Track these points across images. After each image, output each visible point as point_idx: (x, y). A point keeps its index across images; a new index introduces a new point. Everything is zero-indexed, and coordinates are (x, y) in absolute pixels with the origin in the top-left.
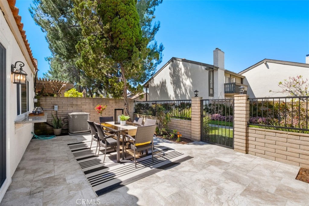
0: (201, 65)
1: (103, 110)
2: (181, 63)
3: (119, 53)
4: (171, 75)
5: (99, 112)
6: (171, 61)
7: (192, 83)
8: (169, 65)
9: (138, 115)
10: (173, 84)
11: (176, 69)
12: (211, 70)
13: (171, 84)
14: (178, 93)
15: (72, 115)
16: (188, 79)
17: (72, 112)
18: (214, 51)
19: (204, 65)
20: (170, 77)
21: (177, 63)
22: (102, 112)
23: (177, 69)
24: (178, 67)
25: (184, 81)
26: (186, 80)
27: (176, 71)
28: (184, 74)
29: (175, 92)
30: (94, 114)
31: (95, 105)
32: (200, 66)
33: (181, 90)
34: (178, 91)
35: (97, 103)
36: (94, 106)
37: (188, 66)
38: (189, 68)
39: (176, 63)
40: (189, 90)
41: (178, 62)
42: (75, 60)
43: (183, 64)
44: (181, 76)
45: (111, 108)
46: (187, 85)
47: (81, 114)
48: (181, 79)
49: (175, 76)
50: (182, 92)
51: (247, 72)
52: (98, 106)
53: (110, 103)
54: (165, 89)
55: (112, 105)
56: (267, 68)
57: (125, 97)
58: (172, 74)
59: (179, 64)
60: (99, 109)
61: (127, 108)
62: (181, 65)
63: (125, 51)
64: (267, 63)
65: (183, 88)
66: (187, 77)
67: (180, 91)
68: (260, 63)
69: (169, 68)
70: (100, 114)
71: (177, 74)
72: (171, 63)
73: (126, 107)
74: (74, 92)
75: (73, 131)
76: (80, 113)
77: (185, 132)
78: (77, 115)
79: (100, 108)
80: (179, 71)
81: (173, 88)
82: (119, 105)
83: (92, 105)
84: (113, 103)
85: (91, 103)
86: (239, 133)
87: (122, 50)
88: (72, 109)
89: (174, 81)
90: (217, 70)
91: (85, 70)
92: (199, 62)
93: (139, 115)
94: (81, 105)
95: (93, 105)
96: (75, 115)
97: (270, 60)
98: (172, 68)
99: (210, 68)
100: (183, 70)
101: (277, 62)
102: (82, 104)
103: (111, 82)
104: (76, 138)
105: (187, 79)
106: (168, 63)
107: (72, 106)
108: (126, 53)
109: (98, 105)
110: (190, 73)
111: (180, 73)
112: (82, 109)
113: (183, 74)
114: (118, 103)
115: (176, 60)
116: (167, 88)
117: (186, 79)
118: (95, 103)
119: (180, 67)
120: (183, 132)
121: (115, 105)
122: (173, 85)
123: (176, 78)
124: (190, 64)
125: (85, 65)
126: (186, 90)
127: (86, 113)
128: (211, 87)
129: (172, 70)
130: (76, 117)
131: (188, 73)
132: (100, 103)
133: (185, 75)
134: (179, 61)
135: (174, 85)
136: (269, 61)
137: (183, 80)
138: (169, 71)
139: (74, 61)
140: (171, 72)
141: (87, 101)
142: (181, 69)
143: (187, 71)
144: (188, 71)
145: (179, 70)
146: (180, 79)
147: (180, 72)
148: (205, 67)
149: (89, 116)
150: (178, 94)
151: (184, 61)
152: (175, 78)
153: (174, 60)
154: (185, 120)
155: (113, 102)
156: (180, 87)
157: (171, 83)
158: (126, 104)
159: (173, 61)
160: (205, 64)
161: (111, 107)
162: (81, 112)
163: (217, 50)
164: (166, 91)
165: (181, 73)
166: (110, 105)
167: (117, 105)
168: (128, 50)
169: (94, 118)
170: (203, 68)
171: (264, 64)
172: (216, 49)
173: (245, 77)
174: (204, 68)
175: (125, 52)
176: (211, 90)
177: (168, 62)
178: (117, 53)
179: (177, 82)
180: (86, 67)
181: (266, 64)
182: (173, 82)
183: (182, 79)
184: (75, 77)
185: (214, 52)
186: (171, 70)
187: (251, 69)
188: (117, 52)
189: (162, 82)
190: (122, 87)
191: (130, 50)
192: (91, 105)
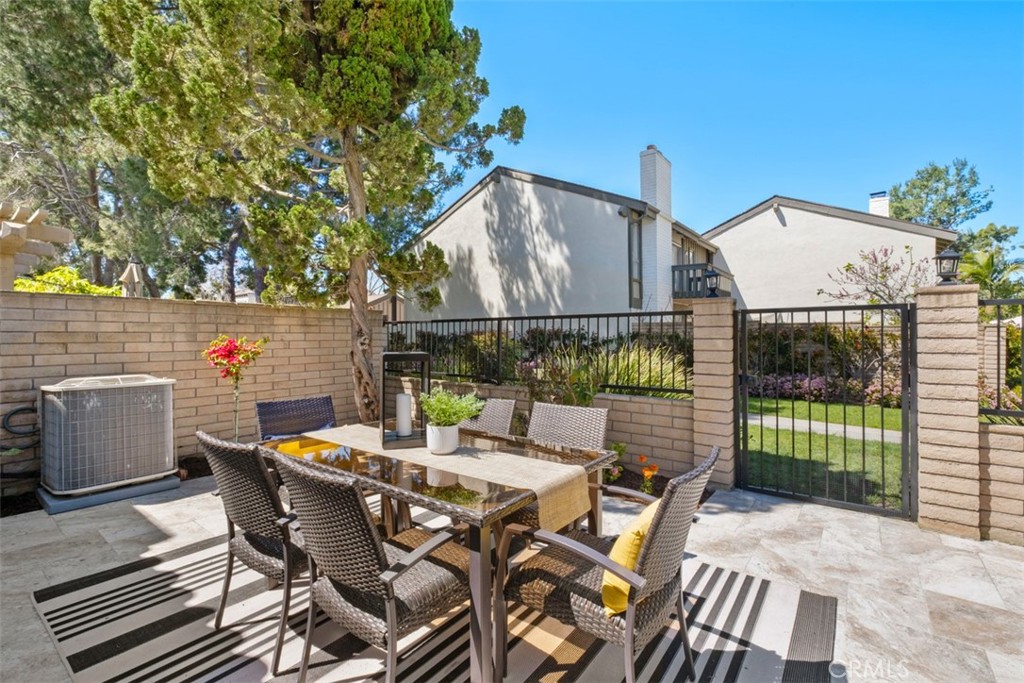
0: (601, 198)
1: (247, 360)
2: (529, 188)
3: (350, 73)
4: (491, 232)
5: (228, 373)
6: (492, 179)
7: (568, 260)
8: (483, 196)
9: (407, 378)
10: (500, 264)
11: (511, 211)
12: (635, 216)
13: (493, 265)
14: (517, 296)
15: (66, 393)
16: (553, 245)
17: (66, 376)
18: (642, 155)
19: (612, 198)
20: (487, 239)
21: (513, 189)
22: (243, 371)
23: (515, 210)
24: (518, 204)
25: (542, 254)
26: (548, 250)
27: (510, 218)
28: (541, 228)
29: (507, 292)
30: (194, 384)
31: (200, 337)
32: (597, 203)
33: (530, 284)
34: (518, 288)
35: (213, 328)
36: (195, 341)
37: (554, 199)
38: (560, 206)
39: (509, 186)
40: (558, 286)
41: (518, 184)
42: (74, 141)
43: (536, 193)
44: (529, 233)
45: (281, 353)
46: (553, 268)
47: (122, 384)
48: (529, 247)
49: (506, 233)
50: (532, 292)
51: (724, 234)
52: (221, 341)
53: (276, 329)
54: (469, 279)
55: (288, 337)
56: (781, 225)
57: (358, 300)
58: (496, 226)
59: (523, 191)
60: (224, 357)
61: (364, 351)
62: (528, 194)
63: (380, 68)
64: (781, 208)
65: (537, 279)
66: (550, 240)
67: (526, 286)
68: (761, 207)
69: (485, 206)
70: (230, 381)
71: (513, 226)
72: (491, 186)
73: (362, 344)
74: (70, 282)
75: (75, 486)
76: (120, 381)
77: (657, 452)
78: (99, 392)
79: (230, 352)
80: (520, 217)
81: (498, 279)
82: (322, 337)
83: (182, 337)
84: (294, 329)
85: (180, 328)
86: (947, 453)
87: (363, 62)
88: (66, 359)
89: (503, 251)
90: (654, 219)
91: (147, 153)
92: (594, 190)
93: (410, 381)
94: (122, 338)
95: (192, 338)
96: (89, 391)
97: (789, 199)
98: (496, 206)
99: (633, 210)
100: (536, 214)
101: (809, 208)
102: (125, 332)
103: (300, 220)
104: (92, 526)
105: (551, 247)
106: (479, 187)
107: (65, 345)
108: (384, 83)
109: (221, 336)
110: (561, 227)
111: (525, 225)
112: (124, 358)
113: (537, 229)
114: (313, 329)
115: (511, 176)
116: (476, 279)
117: (547, 245)
118: (203, 327)
119: (524, 202)
120: (647, 451)
121: (302, 336)
122: (498, 266)
123: (510, 242)
124: (561, 192)
125: (151, 121)
126: (547, 285)
127: (151, 380)
128: (635, 275)
129: (496, 212)
130: (93, 403)
131: (553, 224)
132: (231, 329)
133: (545, 232)
134: (520, 179)
135: (504, 267)
136: (785, 202)
137: (538, 250)
138: (484, 215)
139: (72, 145)
140: (490, 219)
141: (155, 318)
142: (528, 210)
143: (553, 218)
144: (555, 216)
145: (520, 212)
146: (525, 247)
147: (527, 221)
148: (618, 207)
149: (170, 395)
150: (518, 301)
151: (538, 180)
152: (506, 241)
153: (502, 177)
154: (652, 400)
155: (294, 321)
156: (526, 276)
157: (492, 259)
158: (360, 333)
159: (498, 181)
160: (617, 196)
161: (281, 345)
162: (123, 373)
163: (651, 151)
164: (474, 291)
165: (530, 223)
166: (277, 337)
167: (310, 337)
168: (394, 68)
169: (196, 402)
170: (610, 209)
171: (772, 210)
172: (649, 147)
173: (717, 249)
174: (613, 208)
175: (380, 75)
176: (636, 286)
177: (480, 183)
178: (341, 73)
179: (513, 258)
180: (156, 132)
181: (777, 211)
182: (499, 255)
183: (535, 247)
184: (72, 220)
185: (641, 157)
186: (491, 214)
187: (736, 225)
188: (339, 69)
189: (458, 258)
190: (358, 248)
191: (404, 71)
192: (179, 337)
